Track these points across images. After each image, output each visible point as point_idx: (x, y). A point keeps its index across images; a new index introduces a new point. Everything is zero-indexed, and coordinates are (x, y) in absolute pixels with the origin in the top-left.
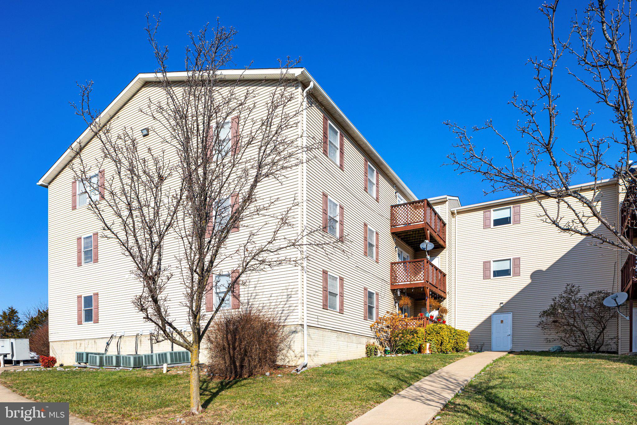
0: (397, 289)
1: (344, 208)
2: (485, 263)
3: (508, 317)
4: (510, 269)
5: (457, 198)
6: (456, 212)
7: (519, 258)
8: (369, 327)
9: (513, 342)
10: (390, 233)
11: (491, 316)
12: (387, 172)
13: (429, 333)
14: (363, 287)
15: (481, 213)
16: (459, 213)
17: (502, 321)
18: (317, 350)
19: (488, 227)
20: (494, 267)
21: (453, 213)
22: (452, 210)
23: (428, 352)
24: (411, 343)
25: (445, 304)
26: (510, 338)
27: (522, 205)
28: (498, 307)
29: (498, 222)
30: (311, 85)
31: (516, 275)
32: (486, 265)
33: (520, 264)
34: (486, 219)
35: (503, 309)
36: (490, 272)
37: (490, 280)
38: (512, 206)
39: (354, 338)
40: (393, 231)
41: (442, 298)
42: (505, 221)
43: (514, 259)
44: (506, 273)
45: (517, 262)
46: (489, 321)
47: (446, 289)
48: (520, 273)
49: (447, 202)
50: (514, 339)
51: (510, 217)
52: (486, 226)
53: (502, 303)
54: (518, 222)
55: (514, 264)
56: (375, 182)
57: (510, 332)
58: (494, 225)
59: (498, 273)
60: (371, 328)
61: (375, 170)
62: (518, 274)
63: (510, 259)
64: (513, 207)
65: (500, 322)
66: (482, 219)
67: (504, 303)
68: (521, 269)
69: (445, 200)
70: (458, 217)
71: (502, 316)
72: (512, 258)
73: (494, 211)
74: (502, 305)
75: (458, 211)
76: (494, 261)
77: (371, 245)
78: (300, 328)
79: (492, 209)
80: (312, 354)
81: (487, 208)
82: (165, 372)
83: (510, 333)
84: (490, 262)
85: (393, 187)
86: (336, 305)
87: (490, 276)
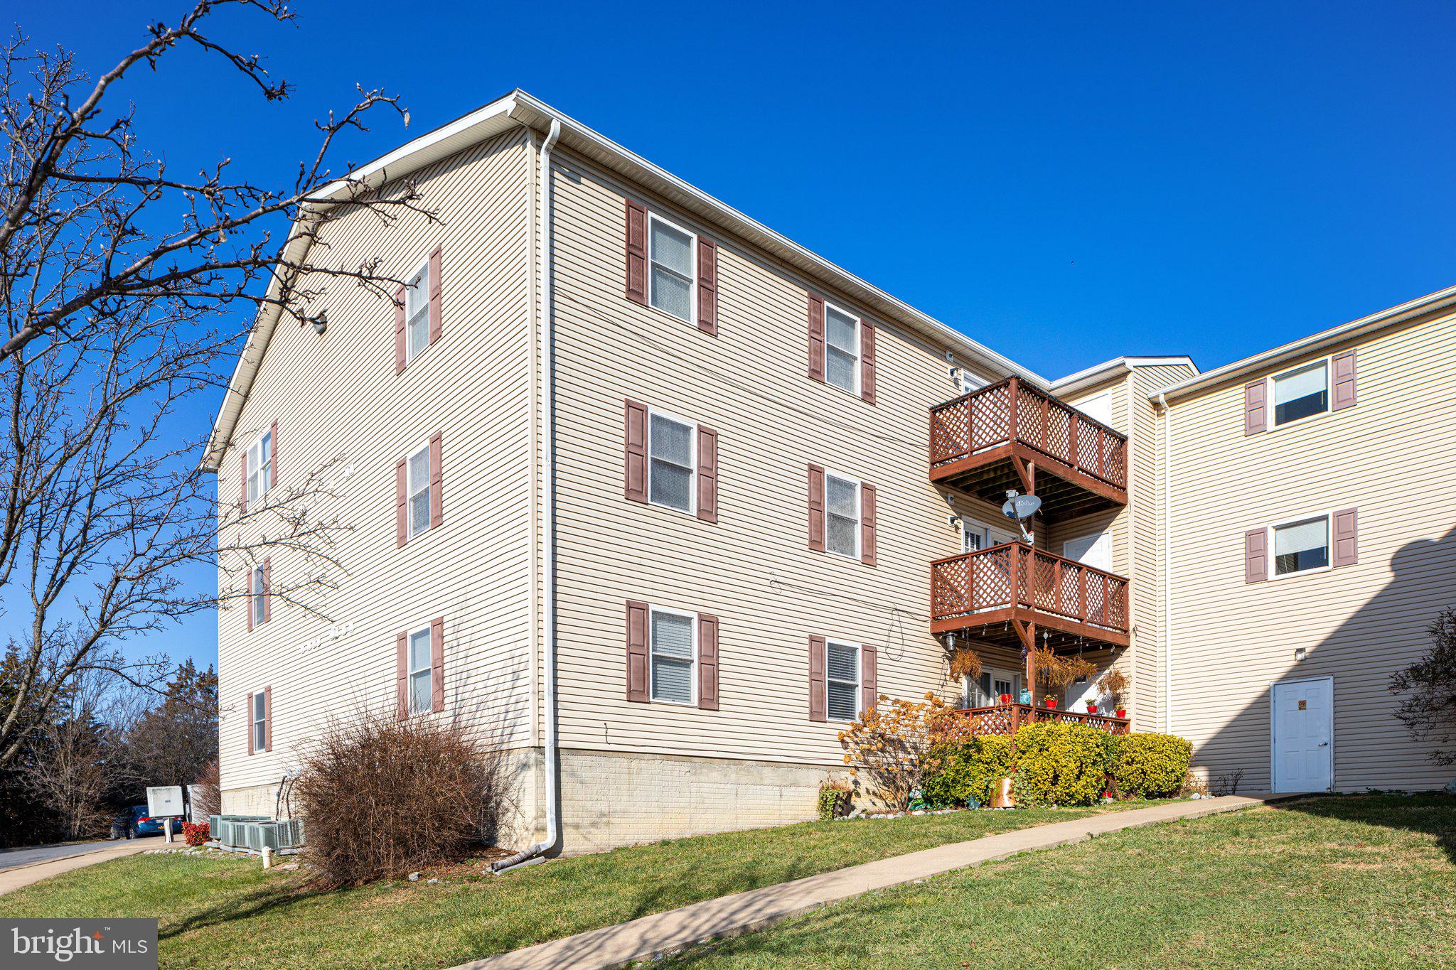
0: (947, 632)
1: (719, 431)
2: (1249, 535)
3: (1322, 692)
4: (1327, 547)
5: (1187, 361)
6: (1162, 399)
7: (1353, 512)
8: (836, 738)
9: (1336, 765)
10: (928, 481)
11: (1268, 691)
12: (906, 320)
13: (1022, 748)
14: (807, 635)
15: (1239, 391)
16: (1173, 401)
17: (1302, 705)
18: (606, 810)
19: (1259, 429)
20: (1277, 545)
21: (1156, 405)
22: (1150, 395)
23: (1007, 802)
24: (964, 778)
25: (1125, 665)
26: (1328, 752)
27: (1363, 350)
28: (1289, 662)
29: (1289, 412)
30: (555, 128)
31: (1344, 561)
32: (1255, 539)
33: (1355, 530)
34: (1254, 407)
35: (1306, 668)
36: (1266, 561)
37: (1265, 584)
38: (1329, 357)
39: (767, 771)
40: (939, 476)
41: (1108, 646)
42: (1312, 405)
43: (1338, 515)
44: (1316, 558)
45: (1346, 522)
46: (1262, 705)
47: (1127, 620)
48: (1355, 556)
49: (1130, 377)
50: (1339, 755)
51: (1326, 392)
52: (1253, 428)
53: (1300, 650)
54: (1348, 402)
55: (1338, 532)
56: (857, 351)
57: (1326, 734)
58: (1278, 423)
59: (1293, 562)
60: (843, 741)
61: (858, 320)
62: (1349, 559)
63: (1325, 518)
64: (1334, 360)
65: (1296, 706)
66: (1240, 409)
67: (1308, 650)
68: (1359, 545)
69: (1122, 370)
70: (1170, 412)
71: (1302, 690)
72: (1330, 512)
73: (1277, 379)
74: (1300, 656)
75: (1172, 395)
76: (1278, 528)
77: (841, 522)
78: (533, 755)
79: (1269, 377)
80: (587, 821)
81: (1254, 374)
82: (266, 864)
83: (1326, 739)
84: (1263, 531)
85: (943, 358)
86: (688, 689)
87: (1266, 573)
